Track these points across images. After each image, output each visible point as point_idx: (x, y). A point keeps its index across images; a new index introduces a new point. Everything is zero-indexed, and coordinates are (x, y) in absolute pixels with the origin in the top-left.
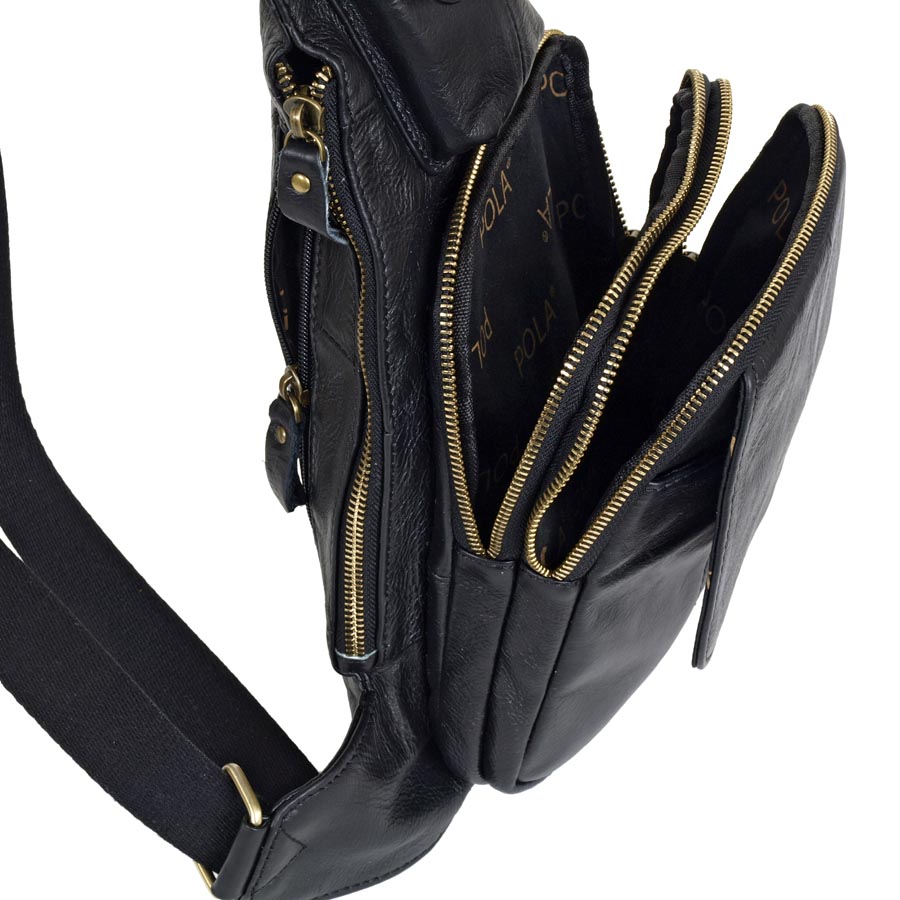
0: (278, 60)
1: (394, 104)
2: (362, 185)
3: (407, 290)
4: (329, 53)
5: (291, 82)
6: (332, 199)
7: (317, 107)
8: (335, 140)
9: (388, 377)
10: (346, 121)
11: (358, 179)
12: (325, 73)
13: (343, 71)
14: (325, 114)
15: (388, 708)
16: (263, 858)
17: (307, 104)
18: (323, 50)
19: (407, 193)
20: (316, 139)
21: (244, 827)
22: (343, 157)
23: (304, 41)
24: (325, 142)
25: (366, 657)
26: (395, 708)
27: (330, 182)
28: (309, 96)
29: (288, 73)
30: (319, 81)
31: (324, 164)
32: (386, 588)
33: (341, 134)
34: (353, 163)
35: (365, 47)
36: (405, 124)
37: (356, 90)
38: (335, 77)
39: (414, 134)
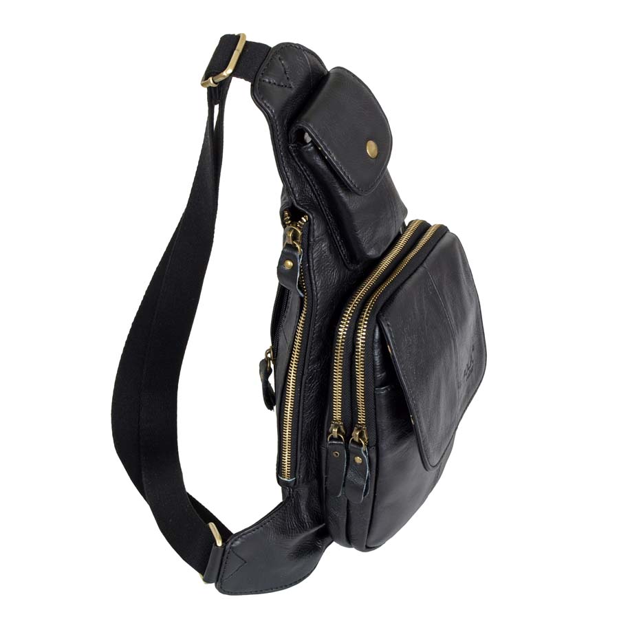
0: (285, 210)
1: (336, 237)
2: (315, 268)
3: (326, 317)
4: (307, 210)
5: (289, 220)
6: (300, 272)
7: (299, 232)
8: (305, 247)
9: (311, 352)
10: (312, 240)
11: (313, 266)
12: (305, 218)
13: (313, 218)
14: (303, 235)
15: (300, 505)
16: (224, 563)
17: (295, 230)
18: (305, 208)
19: (334, 276)
20: (298, 246)
21: (214, 547)
22: (308, 256)
23: (298, 204)
24: (301, 247)
25: (291, 480)
26: (303, 507)
27: (301, 265)
28: (296, 226)
29: (289, 216)
30: (302, 220)
31: (300, 256)
32: (301, 449)
33: (309, 245)
34: (312, 258)
35: (325, 211)
36: (340, 246)
37: (318, 227)
38: (309, 221)
39: (343, 251)
